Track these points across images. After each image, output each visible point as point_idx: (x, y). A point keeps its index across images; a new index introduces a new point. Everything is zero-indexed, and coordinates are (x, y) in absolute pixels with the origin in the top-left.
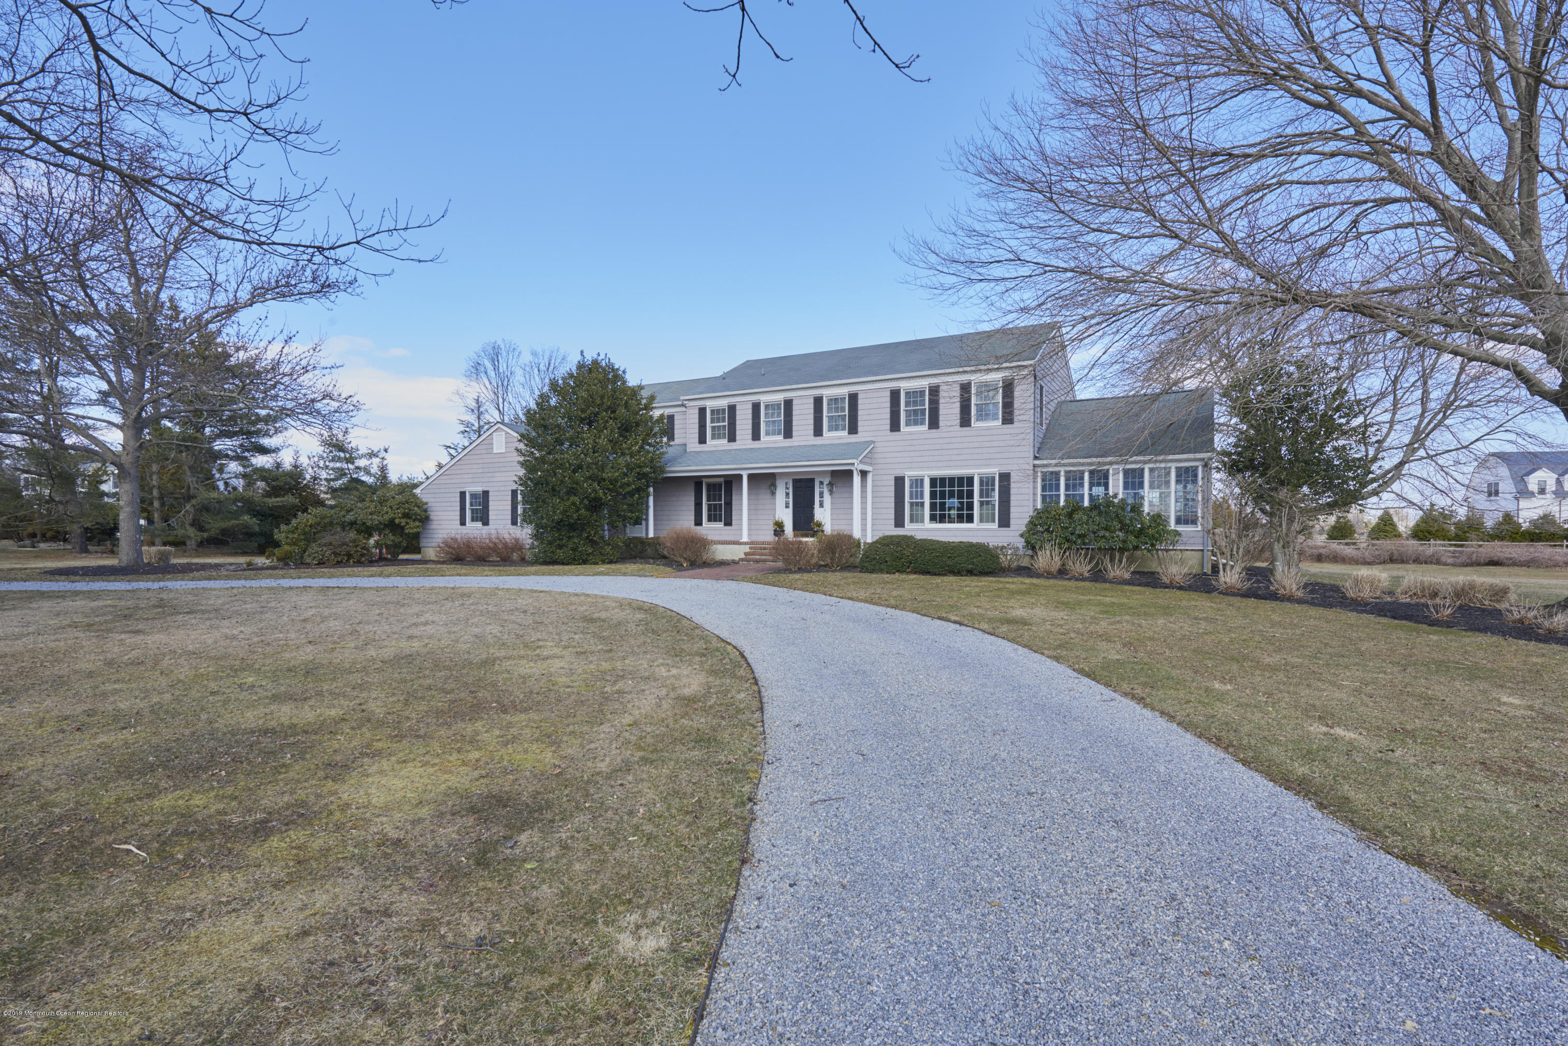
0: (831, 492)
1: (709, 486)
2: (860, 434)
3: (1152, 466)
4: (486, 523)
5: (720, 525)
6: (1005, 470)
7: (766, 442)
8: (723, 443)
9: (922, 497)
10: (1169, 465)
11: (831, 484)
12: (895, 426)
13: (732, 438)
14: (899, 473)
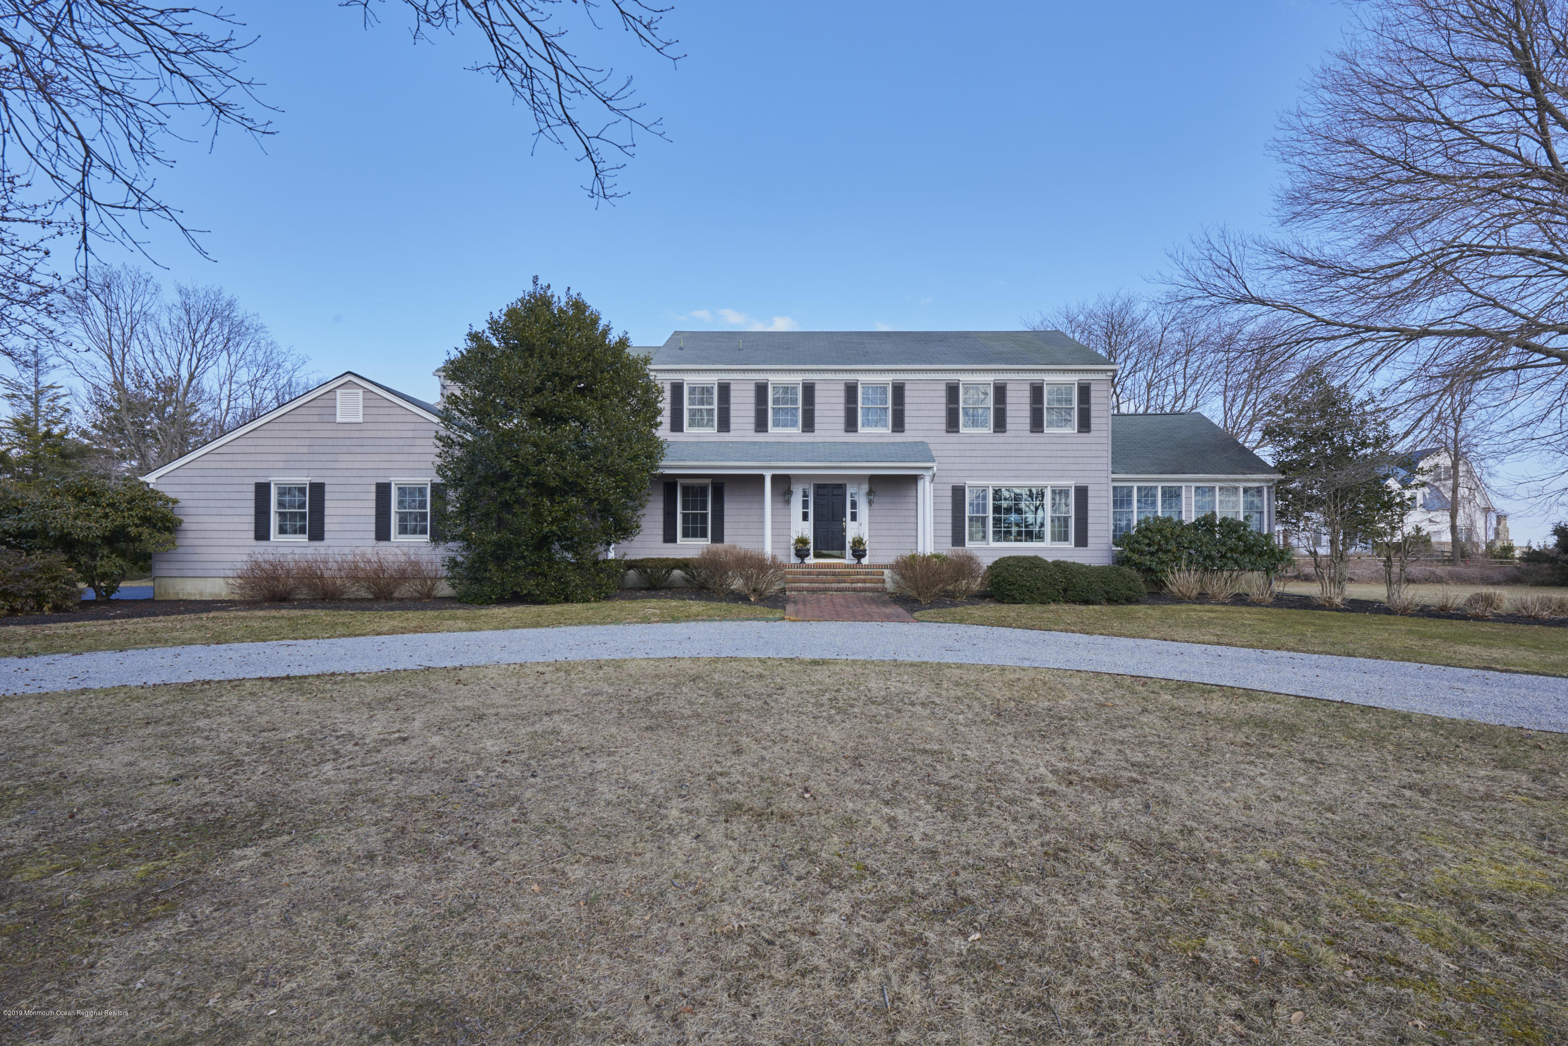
0: (870, 503)
1: (685, 489)
2: (907, 433)
3: (1222, 484)
4: (317, 534)
6: (1082, 482)
7: (775, 435)
8: (710, 433)
9: (984, 511)
10: (1237, 485)
11: (870, 493)
12: (952, 424)
13: (724, 425)
14: (958, 482)
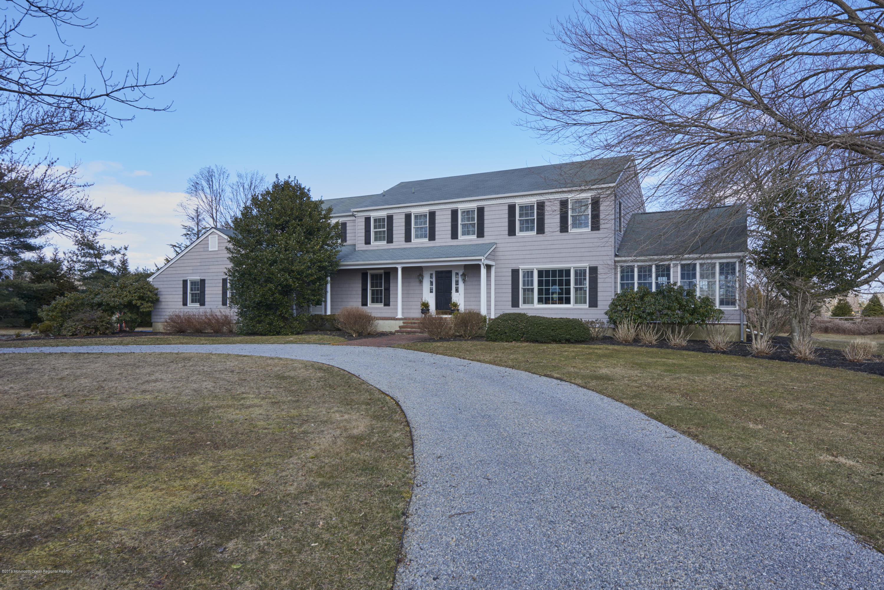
0: (464, 281)
1: (373, 276)
2: (486, 238)
3: (701, 261)
4: (203, 304)
5: (381, 305)
6: (593, 264)
7: (415, 243)
8: (383, 244)
9: (532, 285)
10: (713, 261)
11: (464, 275)
12: (512, 232)
13: (390, 240)
14: (515, 267)
